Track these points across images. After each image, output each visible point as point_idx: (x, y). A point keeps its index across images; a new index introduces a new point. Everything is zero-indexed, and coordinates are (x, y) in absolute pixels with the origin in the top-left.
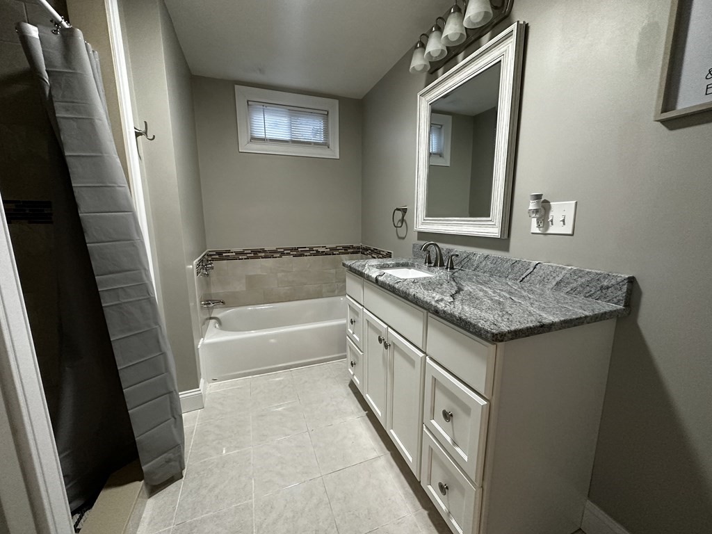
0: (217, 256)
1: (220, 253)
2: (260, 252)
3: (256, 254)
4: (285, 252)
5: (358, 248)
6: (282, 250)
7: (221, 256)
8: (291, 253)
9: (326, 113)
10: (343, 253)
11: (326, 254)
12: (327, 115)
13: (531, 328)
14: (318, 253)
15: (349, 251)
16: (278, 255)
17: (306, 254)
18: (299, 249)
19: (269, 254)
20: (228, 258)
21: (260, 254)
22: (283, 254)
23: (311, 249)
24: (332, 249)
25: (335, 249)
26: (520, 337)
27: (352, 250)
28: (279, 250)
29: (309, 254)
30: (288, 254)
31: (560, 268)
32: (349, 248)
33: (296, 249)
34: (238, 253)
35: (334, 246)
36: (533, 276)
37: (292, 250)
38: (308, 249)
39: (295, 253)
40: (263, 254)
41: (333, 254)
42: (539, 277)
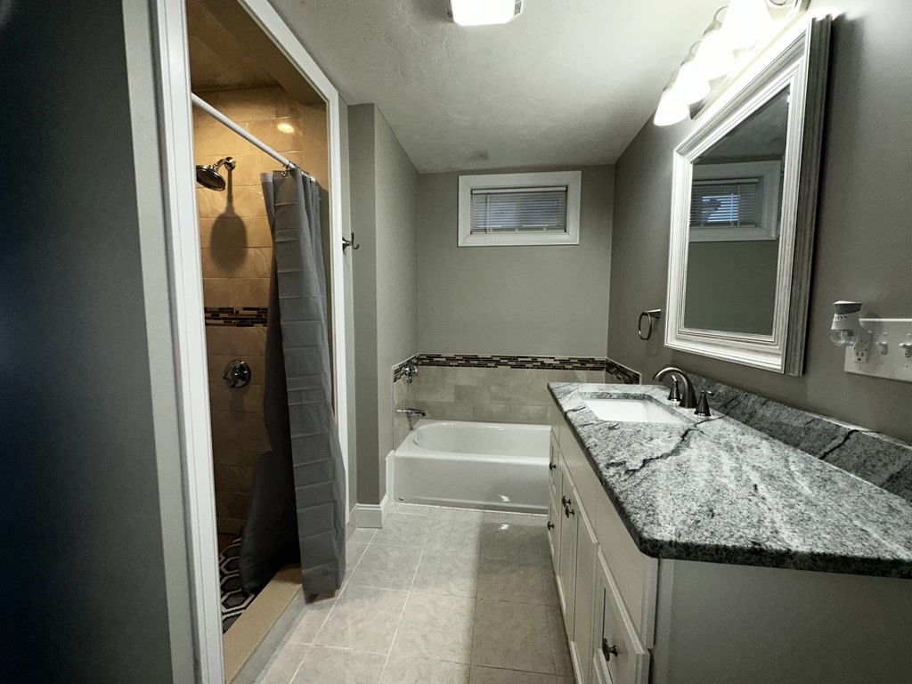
0: (428, 361)
1: (430, 357)
2: (472, 359)
3: (469, 361)
4: (502, 361)
5: (602, 362)
6: (498, 359)
7: (430, 360)
8: (509, 363)
9: (565, 189)
10: (578, 368)
11: (555, 368)
12: (566, 191)
13: (725, 548)
14: (543, 366)
15: (587, 365)
16: (493, 365)
17: (527, 365)
18: (519, 359)
19: (483, 362)
20: (438, 364)
21: (472, 362)
22: (498, 363)
23: (535, 360)
24: (562, 362)
25: (568, 362)
26: (696, 559)
27: (592, 365)
28: (494, 359)
29: (531, 365)
30: (505, 364)
31: (897, 448)
32: (588, 361)
33: (515, 359)
34: (448, 359)
35: (566, 357)
36: (844, 453)
37: (510, 359)
38: (530, 359)
39: (513, 363)
40: (476, 362)
41: (564, 369)
42: (855, 458)
